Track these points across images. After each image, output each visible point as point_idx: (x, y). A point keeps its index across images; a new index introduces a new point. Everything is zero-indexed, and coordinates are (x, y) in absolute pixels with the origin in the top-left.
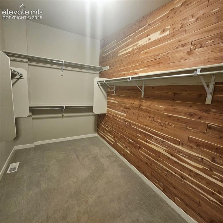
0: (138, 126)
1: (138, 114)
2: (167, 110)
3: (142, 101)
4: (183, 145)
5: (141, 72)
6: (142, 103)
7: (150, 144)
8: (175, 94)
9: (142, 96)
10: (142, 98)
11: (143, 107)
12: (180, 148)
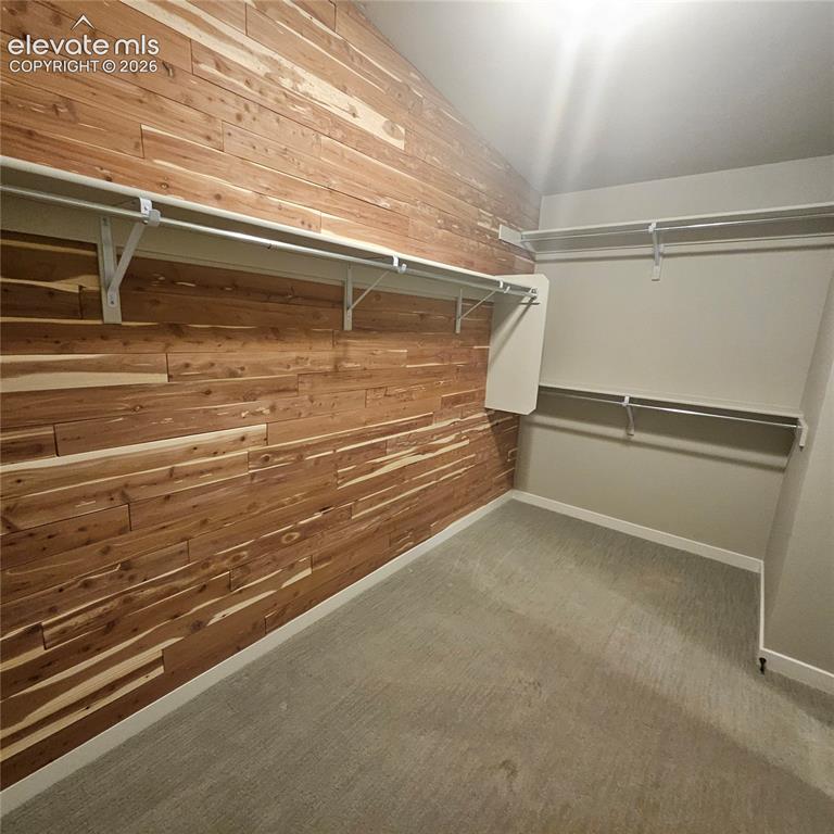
0: (340, 440)
1: (335, 395)
2: (411, 358)
3: (346, 345)
4: (441, 416)
5: (331, 226)
6: (345, 351)
7: (382, 466)
8: (422, 315)
9: (348, 326)
10: (347, 332)
11: (350, 365)
12: (434, 426)
